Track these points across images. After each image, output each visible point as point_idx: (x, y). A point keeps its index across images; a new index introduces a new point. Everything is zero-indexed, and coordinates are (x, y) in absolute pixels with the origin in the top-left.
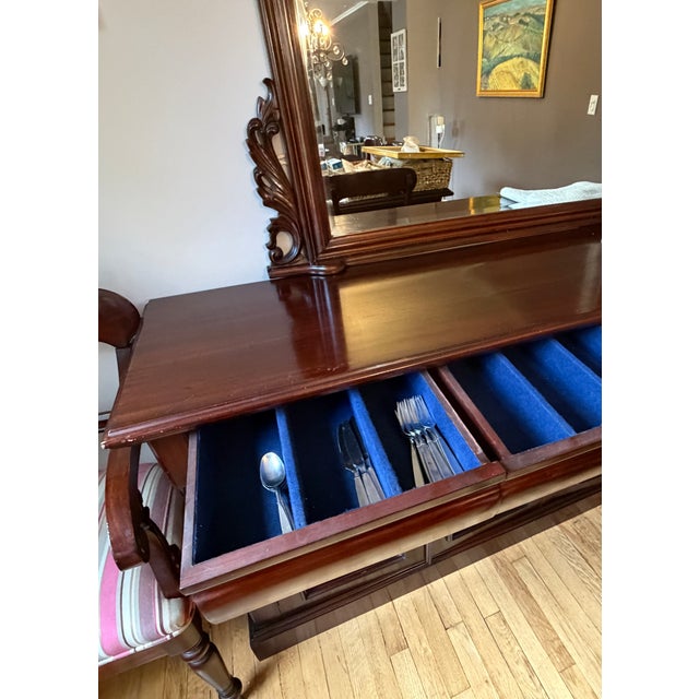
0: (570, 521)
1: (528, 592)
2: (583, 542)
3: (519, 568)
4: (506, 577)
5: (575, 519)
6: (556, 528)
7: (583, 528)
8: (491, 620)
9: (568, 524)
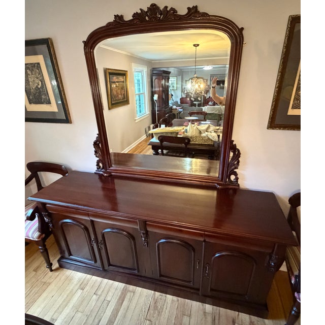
0: (159, 293)
1: (122, 303)
2: (155, 303)
3: (129, 294)
4: (122, 293)
5: (161, 294)
6: (153, 292)
7: (161, 299)
8: (106, 302)
9: (157, 294)
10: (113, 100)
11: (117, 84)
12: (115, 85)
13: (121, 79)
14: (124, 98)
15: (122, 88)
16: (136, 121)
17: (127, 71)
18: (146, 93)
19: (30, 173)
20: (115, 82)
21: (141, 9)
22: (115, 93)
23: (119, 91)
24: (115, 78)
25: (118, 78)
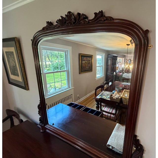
10: (82, 69)
11: (86, 61)
12: (84, 62)
13: (89, 59)
14: (90, 68)
15: (89, 63)
16: (96, 80)
17: (93, 55)
18: (103, 66)
19: (6, 116)
20: (84, 60)
21: (61, 17)
22: (84, 66)
23: (87, 65)
24: (85, 58)
25: (86, 58)
